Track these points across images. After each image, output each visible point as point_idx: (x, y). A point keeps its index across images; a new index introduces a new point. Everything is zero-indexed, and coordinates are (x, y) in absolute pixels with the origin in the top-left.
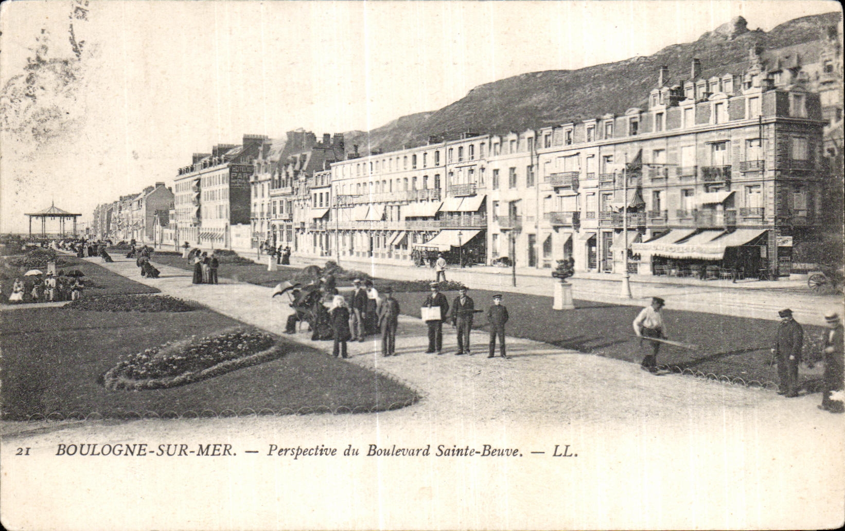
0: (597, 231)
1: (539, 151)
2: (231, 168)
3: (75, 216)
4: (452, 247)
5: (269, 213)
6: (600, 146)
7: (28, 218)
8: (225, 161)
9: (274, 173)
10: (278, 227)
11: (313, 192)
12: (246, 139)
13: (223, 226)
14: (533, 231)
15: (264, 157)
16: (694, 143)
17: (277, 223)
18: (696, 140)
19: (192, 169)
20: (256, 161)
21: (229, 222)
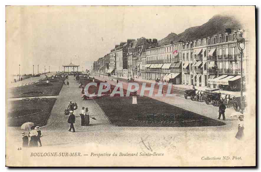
0: (206, 74)
1: (193, 48)
2: (123, 50)
3: (77, 66)
4: (170, 79)
5: (132, 65)
6: (207, 47)
7: (63, 67)
8: (122, 48)
9: (133, 53)
10: (134, 70)
11: (142, 59)
12: (128, 41)
13: (121, 70)
14: (192, 74)
15: (131, 47)
16: (221, 48)
17: (133, 69)
18: (222, 47)
19: (114, 51)
20: (129, 48)
21: (123, 68)
